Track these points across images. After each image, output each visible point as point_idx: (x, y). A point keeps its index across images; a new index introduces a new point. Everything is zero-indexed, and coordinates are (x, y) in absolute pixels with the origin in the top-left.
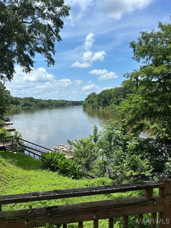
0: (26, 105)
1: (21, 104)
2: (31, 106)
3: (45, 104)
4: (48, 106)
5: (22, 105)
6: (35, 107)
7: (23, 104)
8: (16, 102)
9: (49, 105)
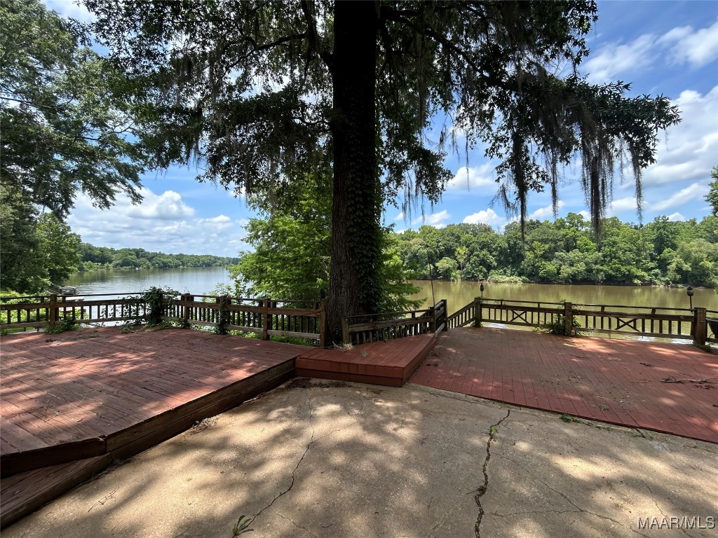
0: (125, 263)
1: (114, 262)
2: (136, 265)
3: (170, 262)
4: (177, 266)
5: (117, 265)
6: (148, 268)
7: (118, 262)
8: (101, 257)
9: (179, 265)
